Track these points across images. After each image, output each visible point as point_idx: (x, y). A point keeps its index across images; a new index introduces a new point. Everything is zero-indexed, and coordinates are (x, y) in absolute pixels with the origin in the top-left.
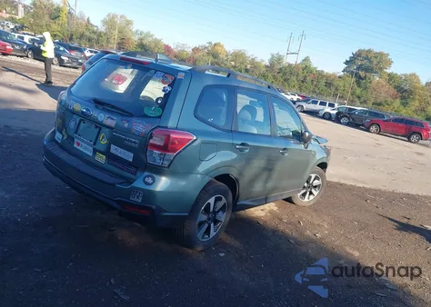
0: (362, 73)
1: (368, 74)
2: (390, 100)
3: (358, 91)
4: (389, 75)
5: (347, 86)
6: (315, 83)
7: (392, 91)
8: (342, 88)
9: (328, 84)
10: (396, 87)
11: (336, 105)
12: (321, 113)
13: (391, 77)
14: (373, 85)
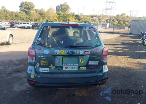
0: (27, 10)
1: (29, 10)
2: (39, 18)
3: (28, 17)
4: (35, 10)
5: (23, 15)
6: (11, 16)
7: (39, 15)
8: (22, 16)
9: (17, 16)
10: (39, 14)
11: (29, 23)
12: (26, 27)
13: (36, 11)
14: (32, 14)
